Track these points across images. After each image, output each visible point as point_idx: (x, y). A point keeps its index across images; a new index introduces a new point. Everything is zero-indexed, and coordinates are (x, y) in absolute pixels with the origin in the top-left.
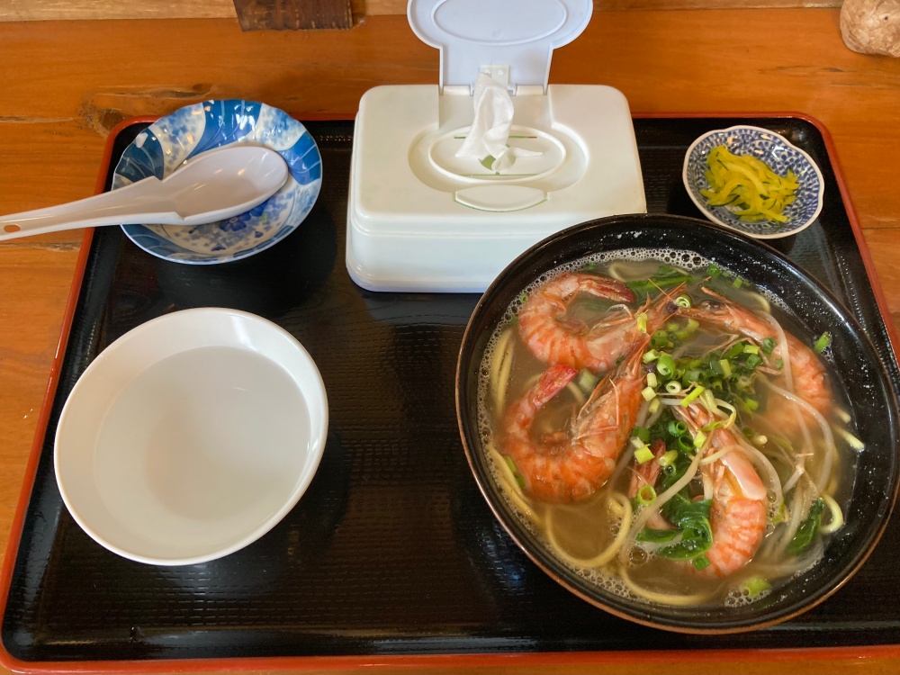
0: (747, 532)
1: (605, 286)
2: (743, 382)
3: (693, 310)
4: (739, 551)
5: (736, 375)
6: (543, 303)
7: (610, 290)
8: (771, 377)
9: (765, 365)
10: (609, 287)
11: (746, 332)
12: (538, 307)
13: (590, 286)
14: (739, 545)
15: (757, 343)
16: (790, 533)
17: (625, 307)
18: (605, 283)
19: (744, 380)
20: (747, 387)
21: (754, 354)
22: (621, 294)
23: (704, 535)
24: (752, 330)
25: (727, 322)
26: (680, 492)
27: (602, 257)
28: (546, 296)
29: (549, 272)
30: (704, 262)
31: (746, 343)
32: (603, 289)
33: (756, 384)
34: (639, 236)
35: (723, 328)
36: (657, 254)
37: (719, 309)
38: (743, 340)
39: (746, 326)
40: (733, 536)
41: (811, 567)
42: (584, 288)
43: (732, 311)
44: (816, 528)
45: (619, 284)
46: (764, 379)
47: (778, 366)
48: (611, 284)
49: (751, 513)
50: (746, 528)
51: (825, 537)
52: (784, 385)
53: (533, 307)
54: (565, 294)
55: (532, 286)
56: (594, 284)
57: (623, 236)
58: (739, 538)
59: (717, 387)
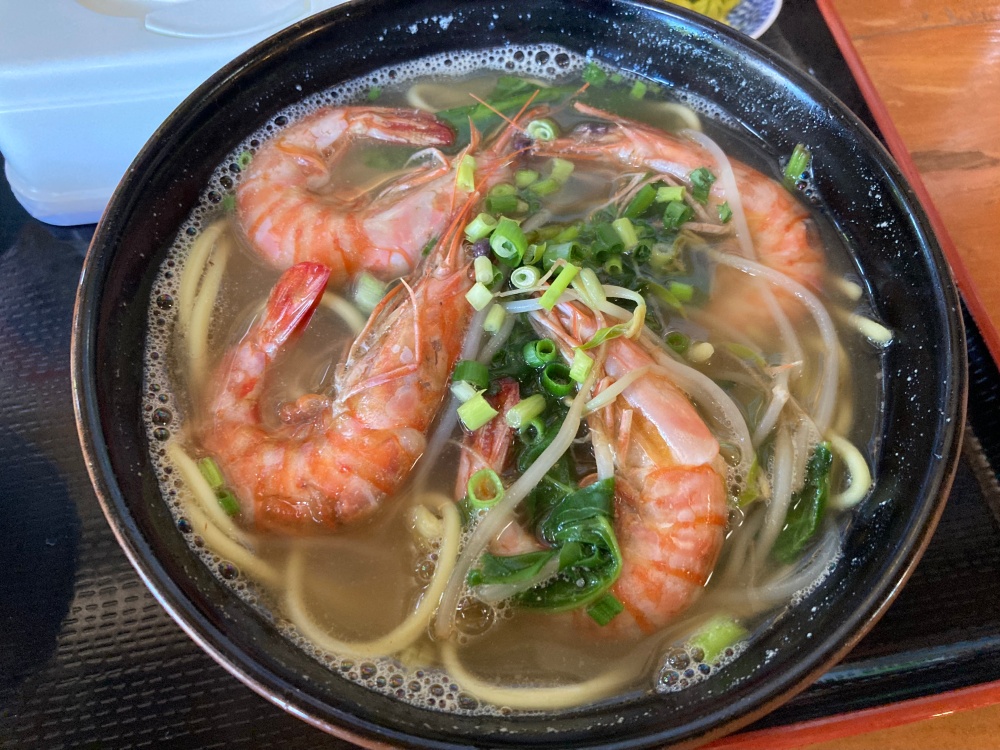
0: (689, 531)
1: (398, 121)
2: (662, 253)
3: (559, 142)
4: (677, 573)
5: (646, 242)
6: (279, 162)
7: (409, 128)
8: (711, 239)
9: (696, 219)
10: (405, 122)
11: (657, 165)
12: (270, 171)
13: (369, 124)
14: (675, 561)
15: (679, 182)
16: (775, 520)
17: (436, 153)
18: (399, 116)
19: (661, 251)
20: (670, 262)
21: (675, 201)
22: (429, 132)
23: (604, 551)
24: (669, 159)
25: (623, 154)
26: (552, 473)
27: (392, 74)
28: (283, 149)
29: (292, 108)
30: (575, 61)
31: (661, 183)
32: (394, 127)
33: (686, 254)
34: (451, 24)
35: (618, 167)
36: (492, 58)
37: (606, 132)
38: (654, 180)
39: (657, 156)
40: (662, 544)
41: (820, 580)
42: (358, 128)
43: (628, 133)
44: (822, 501)
45: (424, 117)
46: (700, 245)
47: (722, 216)
48: (410, 117)
49: (692, 494)
50: (686, 525)
51: (841, 516)
52: (738, 251)
53: (259, 172)
54: (322, 144)
55: (260, 136)
56: (377, 119)
57: (419, 26)
58: (673, 547)
59: (613, 269)
